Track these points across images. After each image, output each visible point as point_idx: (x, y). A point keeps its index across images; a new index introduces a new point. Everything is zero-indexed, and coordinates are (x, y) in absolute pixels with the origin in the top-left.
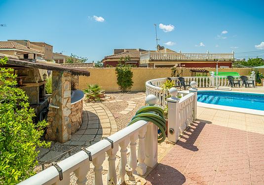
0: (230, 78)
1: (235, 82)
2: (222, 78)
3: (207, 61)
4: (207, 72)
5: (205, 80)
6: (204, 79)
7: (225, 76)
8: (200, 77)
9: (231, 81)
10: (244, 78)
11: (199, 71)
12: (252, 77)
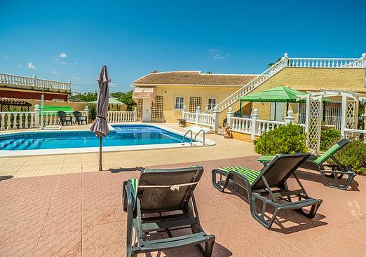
0: (61, 114)
1: (67, 119)
2: (51, 114)
3: (33, 90)
4: (28, 105)
5: (24, 117)
6: (21, 116)
7: (55, 112)
8: (15, 114)
9: (62, 118)
10: (77, 114)
11: (14, 104)
12: (85, 113)
